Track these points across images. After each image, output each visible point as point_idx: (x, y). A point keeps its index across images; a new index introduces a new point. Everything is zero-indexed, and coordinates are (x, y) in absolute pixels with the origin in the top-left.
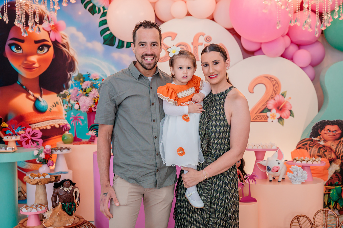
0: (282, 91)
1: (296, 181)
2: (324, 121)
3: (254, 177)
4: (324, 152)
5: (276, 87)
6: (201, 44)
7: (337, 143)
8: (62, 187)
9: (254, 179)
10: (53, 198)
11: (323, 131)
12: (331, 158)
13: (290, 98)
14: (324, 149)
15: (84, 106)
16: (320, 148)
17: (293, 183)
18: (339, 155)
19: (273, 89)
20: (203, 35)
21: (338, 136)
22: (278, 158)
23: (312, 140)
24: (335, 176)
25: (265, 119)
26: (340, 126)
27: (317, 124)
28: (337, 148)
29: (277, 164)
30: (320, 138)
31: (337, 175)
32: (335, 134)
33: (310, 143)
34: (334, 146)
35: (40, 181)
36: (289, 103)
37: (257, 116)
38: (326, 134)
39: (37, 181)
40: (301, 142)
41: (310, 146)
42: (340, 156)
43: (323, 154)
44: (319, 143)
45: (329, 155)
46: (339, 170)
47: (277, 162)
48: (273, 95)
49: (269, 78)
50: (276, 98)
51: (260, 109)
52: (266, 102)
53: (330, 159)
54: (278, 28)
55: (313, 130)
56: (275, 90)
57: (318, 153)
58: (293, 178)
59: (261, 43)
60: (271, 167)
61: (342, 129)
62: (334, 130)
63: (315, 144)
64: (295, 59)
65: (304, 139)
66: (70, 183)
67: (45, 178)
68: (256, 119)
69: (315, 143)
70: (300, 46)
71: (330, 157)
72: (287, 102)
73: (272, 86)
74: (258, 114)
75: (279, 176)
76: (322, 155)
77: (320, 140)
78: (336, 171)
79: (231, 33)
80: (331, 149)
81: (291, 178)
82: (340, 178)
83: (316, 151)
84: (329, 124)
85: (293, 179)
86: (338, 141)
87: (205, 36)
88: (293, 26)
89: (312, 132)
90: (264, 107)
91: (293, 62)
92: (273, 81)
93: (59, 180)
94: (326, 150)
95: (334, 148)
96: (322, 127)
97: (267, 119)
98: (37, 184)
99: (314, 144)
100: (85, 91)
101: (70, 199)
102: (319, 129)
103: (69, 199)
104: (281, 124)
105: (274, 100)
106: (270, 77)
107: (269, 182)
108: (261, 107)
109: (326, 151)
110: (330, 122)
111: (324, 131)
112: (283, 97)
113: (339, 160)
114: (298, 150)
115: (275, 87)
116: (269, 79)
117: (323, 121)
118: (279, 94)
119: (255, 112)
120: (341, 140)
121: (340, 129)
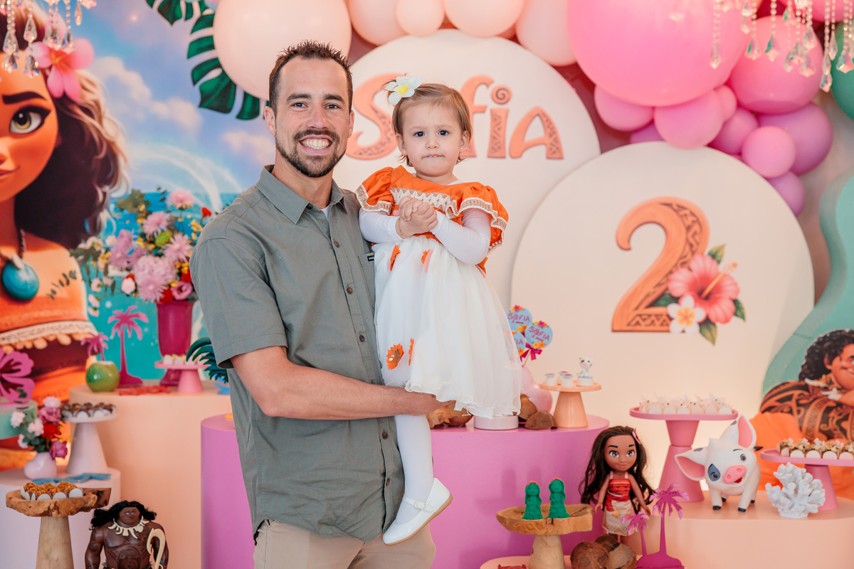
0: (711, 245)
1: (792, 509)
2: (841, 331)
3: (676, 498)
4: (839, 422)
5: (695, 233)
6: (482, 110)
8: (115, 525)
9: (675, 503)
10: (90, 554)
11: (836, 362)
13: (735, 265)
14: (841, 411)
15: (149, 283)
16: (829, 410)
17: (782, 515)
19: (687, 240)
20: (487, 83)
22: (741, 442)
23: (806, 388)
25: (662, 325)
27: (821, 340)
29: (740, 458)
30: (828, 380)
33: (800, 395)
35: (56, 507)
36: (732, 279)
37: (640, 315)
38: (845, 368)
39: (46, 506)
40: (775, 392)
41: (799, 405)
43: (836, 426)
44: (827, 396)
47: (739, 453)
48: (685, 257)
49: (675, 207)
50: (694, 265)
51: (648, 296)
52: (667, 275)
54: (714, 66)
55: (808, 357)
56: (692, 240)
57: (821, 423)
58: (783, 499)
59: (653, 108)
60: (722, 468)
63: (815, 399)
64: (748, 153)
65: (783, 384)
66: (138, 513)
67: (68, 496)
68: (638, 323)
69: (814, 396)
70: (760, 115)
72: (725, 276)
73: (683, 230)
74: (642, 311)
75: (741, 494)
76: (835, 430)
77: (830, 388)
79: (565, 77)
81: (777, 502)
83: (816, 417)
85: (784, 505)
87: (492, 87)
88: (756, 60)
89: (806, 364)
90: (659, 291)
91: (743, 161)
92: (686, 215)
93: (106, 503)
94: (844, 414)
96: (833, 351)
97: (668, 325)
98: (47, 514)
99: (811, 399)
100: (152, 242)
101: (138, 560)
102: (827, 355)
103: (134, 559)
104: (707, 338)
105: (690, 269)
106: (679, 206)
107: (712, 510)
108: (652, 290)
109: (846, 418)
111: (841, 360)
112: (715, 263)
114: (767, 414)
115: (691, 233)
116: (675, 211)
117: (839, 334)
118: (702, 254)
119: (635, 304)
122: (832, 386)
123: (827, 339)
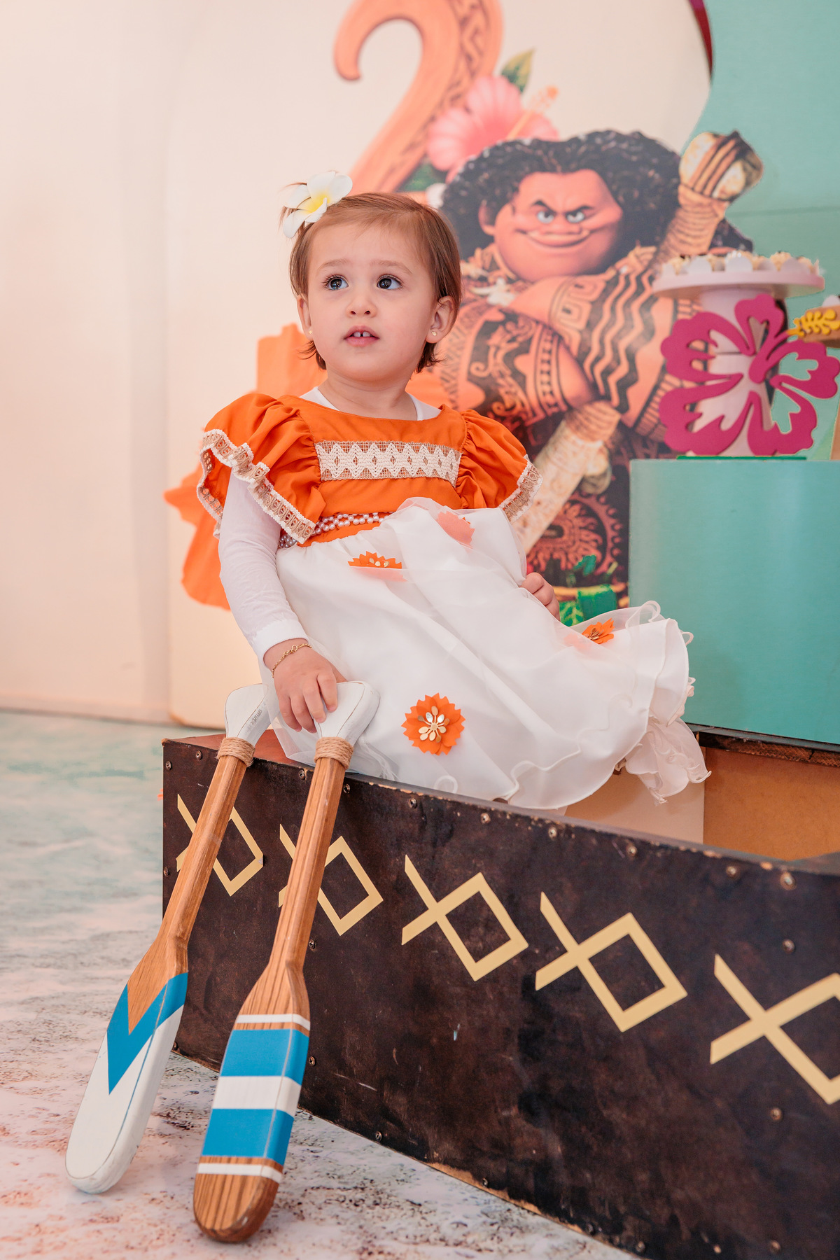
0: (506, 56)
4: (509, 358)
5: (476, 32)
7: (595, 295)
11: (505, 214)
12: (552, 393)
13: (552, 93)
14: (515, 333)
18: (607, 372)
19: (462, 47)
21: (599, 245)
24: (579, 516)
27: (472, 166)
28: (590, 325)
30: (488, 260)
31: (588, 512)
32: (580, 232)
34: (575, 311)
36: (547, 122)
38: (524, 231)
42: (613, 380)
43: (503, 368)
44: (484, 296)
46: (604, 475)
48: (459, 83)
50: (474, 100)
51: (391, 171)
52: (425, 126)
53: (549, 399)
56: (470, 48)
57: (474, 359)
61: (621, 199)
62: (572, 204)
71: (547, 388)
72: (534, 117)
73: (454, 26)
76: (502, 375)
77: (491, 280)
78: (583, 480)
80: (558, 338)
82: (610, 533)
83: (461, 348)
84: (543, 168)
86: (600, 281)
90: (412, 159)
94: (521, 339)
95: (572, 328)
96: (497, 191)
102: (484, 203)
105: (467, 110)
108: (399, 160)
109: (524, 349)
110: (551, 153)
112: (513, 91)
113: (601, 406)
115: (469, 31)
117: (509, 149)
118: (490, 75)
120: (618, 273)
121: (611, 199)
122: (496, 273)
123: (484, 165)
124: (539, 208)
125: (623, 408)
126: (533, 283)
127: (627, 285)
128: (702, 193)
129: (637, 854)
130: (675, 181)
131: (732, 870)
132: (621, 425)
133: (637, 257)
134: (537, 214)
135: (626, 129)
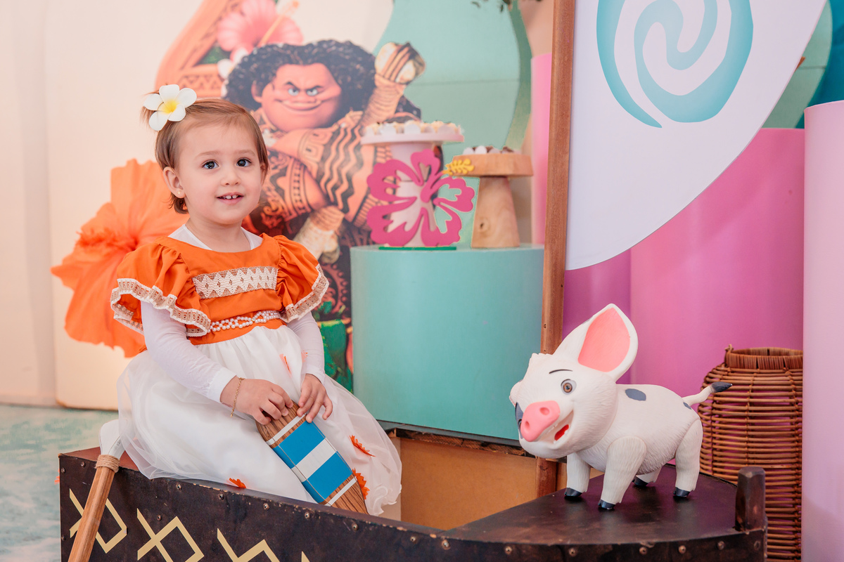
2: (272, 46)
7: (326, 141)
11: (268, 90)
12: (301, 201)
13: (295, 4)
18: (335, 188)
21: (327, 110)
25: (212, 88)
26: (333, 67)
28: (323, 159)
30: (258, 118)
32: (315, 102)
34: (314, 150)
36: (293, 23)
37: (187, 77)
38: (280, 100)
42: (339, 193)
43: (269, 186)
45: (297, 191)
46: (335, 252)
50: (246, 7)
51: (195, 51)
52: (215, 23)
53: (299, 204)
55: (229, 86)
61: (340, 82)
62: (310, 84)
71: (298, 198)
72: (285, 19)
74: (189, 70)
76: (270, 190)
78: (323, 255)
80: (304, 167)
82: (340, 288)
84: (291, 62)
86: (328, 132)
89: (226, 96)
94: (280, 168)
95: (312, 160)
96: (263, 75)
97: (219, 87)
105: (242, 14)
110: (296, 52)
112: (271, 4)
113: (332, 209)
119: (180, 63)
120: (340, 128)
121: (333, 81)
122: (264, 126)
124: (289, 86)
125: (345, 210)
126: (287, 132)
127: (346, 134)
128: (389, 79)
129: (358, 529)
130: (372, 71)
131: (414, 539)
132: (344, 221)
133: (351, 117)
134: (288, 90)
135: (341, 39)
